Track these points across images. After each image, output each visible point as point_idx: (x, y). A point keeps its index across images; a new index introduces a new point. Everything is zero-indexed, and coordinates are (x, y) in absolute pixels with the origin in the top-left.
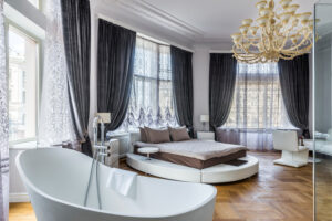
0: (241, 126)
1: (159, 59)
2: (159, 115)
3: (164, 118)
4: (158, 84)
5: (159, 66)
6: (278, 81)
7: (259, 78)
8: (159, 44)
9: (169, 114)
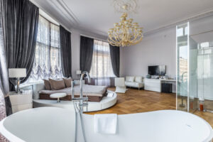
0: (95, 76)
1: (50, 32)
2: (51, 70)
3: (54, 72)
4: (50, 49)
5: (50, 37)
6: (109, 55)
7: (103, 53)
8: (50, 22)
9: (57, 70)
